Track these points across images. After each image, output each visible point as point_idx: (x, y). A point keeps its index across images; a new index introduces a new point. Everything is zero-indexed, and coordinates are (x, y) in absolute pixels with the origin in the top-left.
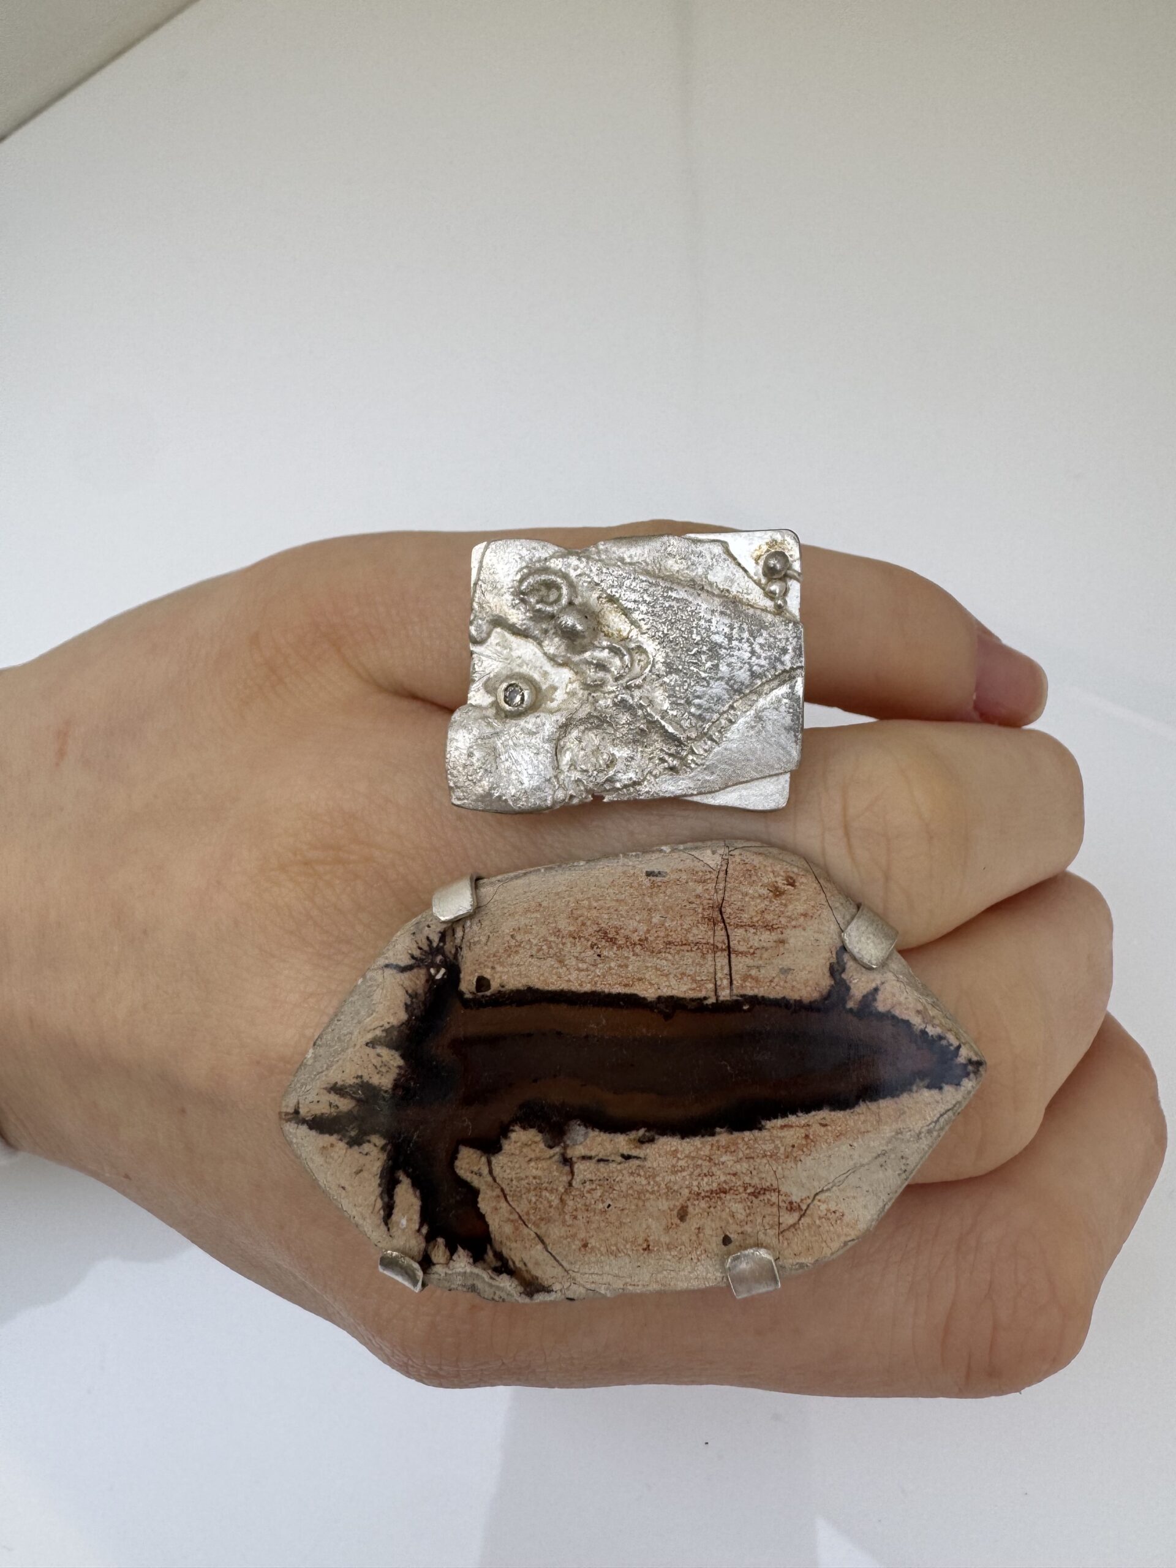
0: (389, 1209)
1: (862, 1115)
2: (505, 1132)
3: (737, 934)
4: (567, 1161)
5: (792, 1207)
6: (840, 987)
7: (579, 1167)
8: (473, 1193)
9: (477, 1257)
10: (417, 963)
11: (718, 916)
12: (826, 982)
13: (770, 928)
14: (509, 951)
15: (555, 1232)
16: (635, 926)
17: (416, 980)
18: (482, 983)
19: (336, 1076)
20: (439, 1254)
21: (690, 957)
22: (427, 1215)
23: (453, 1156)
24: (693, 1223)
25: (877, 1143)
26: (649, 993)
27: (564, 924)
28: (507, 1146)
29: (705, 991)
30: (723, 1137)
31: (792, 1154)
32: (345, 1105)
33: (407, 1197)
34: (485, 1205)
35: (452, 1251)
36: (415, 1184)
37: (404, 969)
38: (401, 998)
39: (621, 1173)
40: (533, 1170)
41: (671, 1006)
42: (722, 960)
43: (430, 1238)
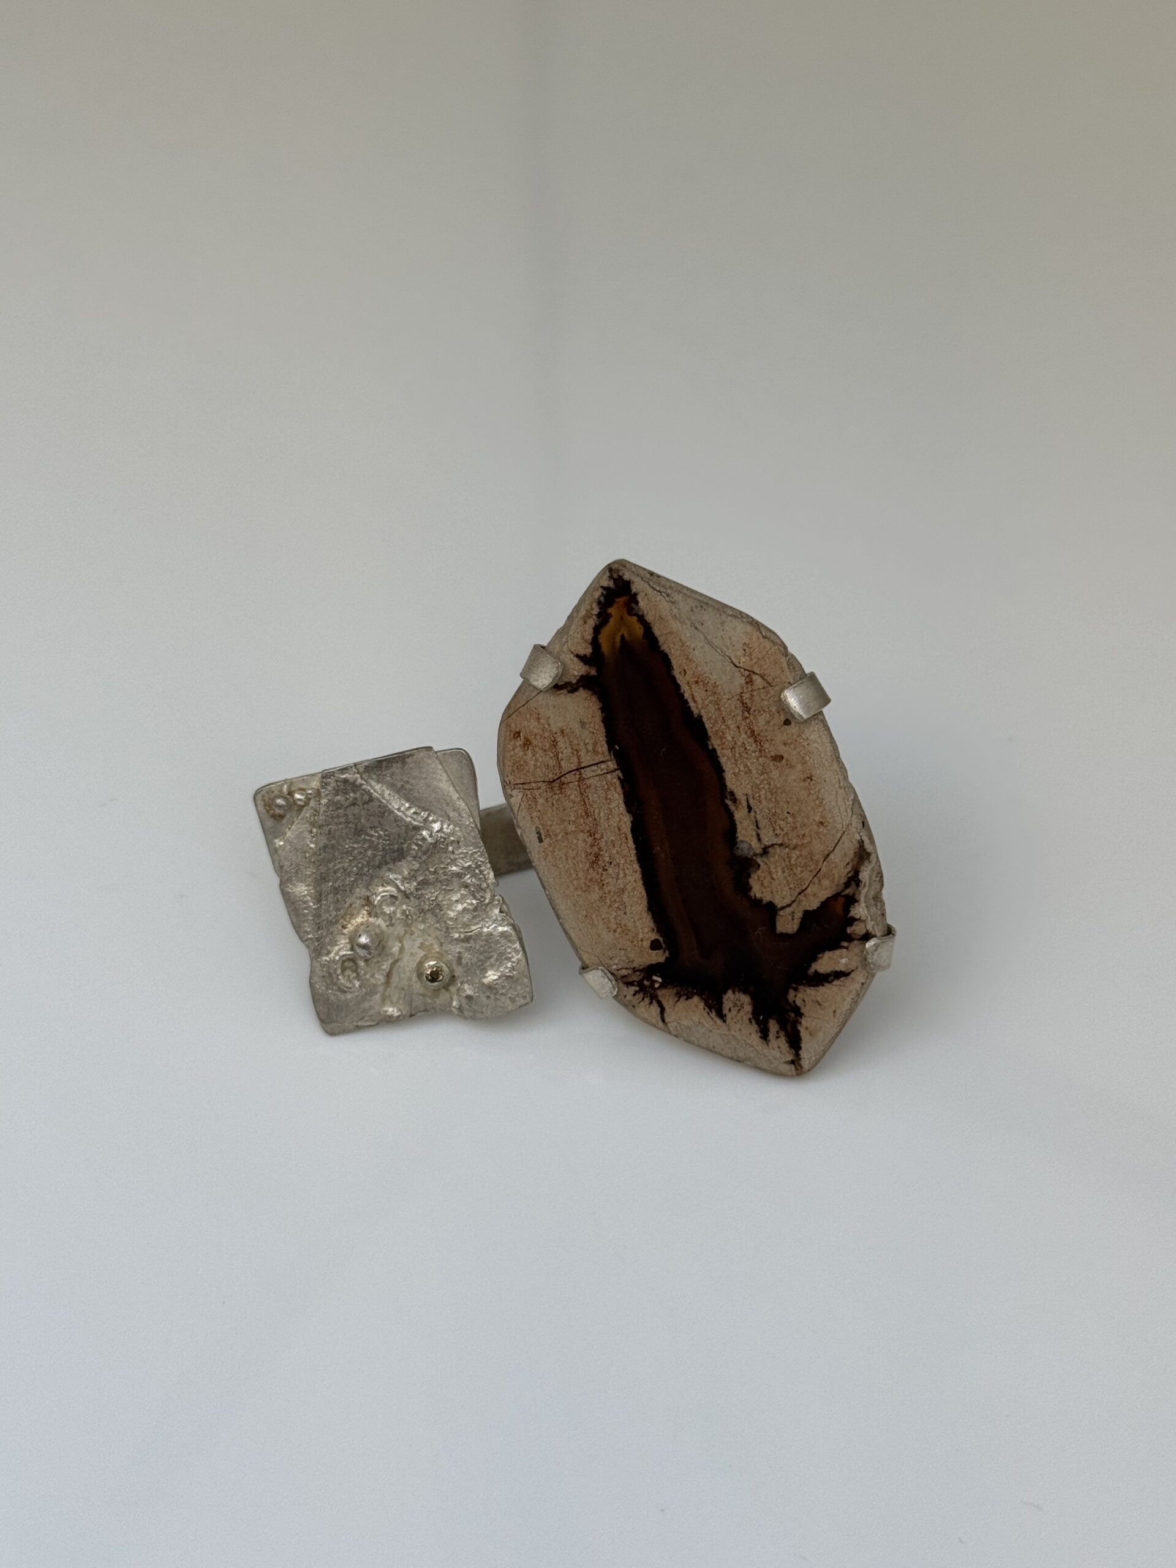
0: (839, 975)
1: (668, 645)
2: (757, 902)
3: (566, 766)
4: (765, 851)
5: (750, 682)
6: (585, 682)
7: (767, 841)
8: (808, 917)
9: (852, 900)
10: (654, 998)
11: (556, 783)
12: (582, 693)
13: (554, 744)
14: (625, 931)
15: (818, 848)
16: (581, 842)
17: (667, 996)
18: (655, 945)
19: (755, 1038)
20: (857, 929)
21: (592, 796)
22: (834, 946)
23: (785, 936)
24: (782, 750)
25: (686, 632)
26: (626, 821)
27: (595, 896)
28: (767, 898)
29: (614, 779)
30: (715, 742)
31: (712, 690)
32: (773, 1026)
33: (826, 963)
34: (813, 904)
35: (853, 921)
36: (815, 959)
37: (662, 1010)
38: (683, 1003)
39: (762, 809)
40: (779, 875)
41: (632, 802)
42: (587, 773)
43: (850, 939)
